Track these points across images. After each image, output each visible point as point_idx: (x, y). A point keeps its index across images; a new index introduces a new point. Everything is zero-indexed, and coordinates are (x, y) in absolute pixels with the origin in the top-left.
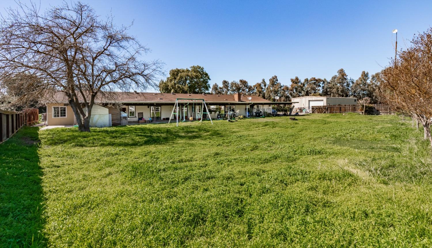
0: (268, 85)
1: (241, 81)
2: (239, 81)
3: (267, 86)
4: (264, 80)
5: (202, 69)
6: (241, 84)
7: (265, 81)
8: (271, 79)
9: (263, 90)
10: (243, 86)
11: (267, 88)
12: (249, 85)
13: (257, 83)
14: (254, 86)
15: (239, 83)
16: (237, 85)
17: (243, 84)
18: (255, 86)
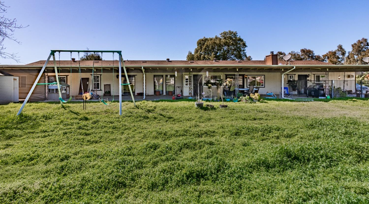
0: (349, 53)
1: (303, 51)
2: (299, 51)
3: (347, 55)
4: (340, 47)
5: (235, 34)
6: (302, 55)
7: (343, 47)
8: (355, 44)
9: (339, 60)
10: (307, 57)
11: (348, 57)
12: (315, 55)
13: (330, 52)
14: (324, 56)
15: (300, 53)
16: (297, 56)
17: (306, 54)
18: (326, 55)
